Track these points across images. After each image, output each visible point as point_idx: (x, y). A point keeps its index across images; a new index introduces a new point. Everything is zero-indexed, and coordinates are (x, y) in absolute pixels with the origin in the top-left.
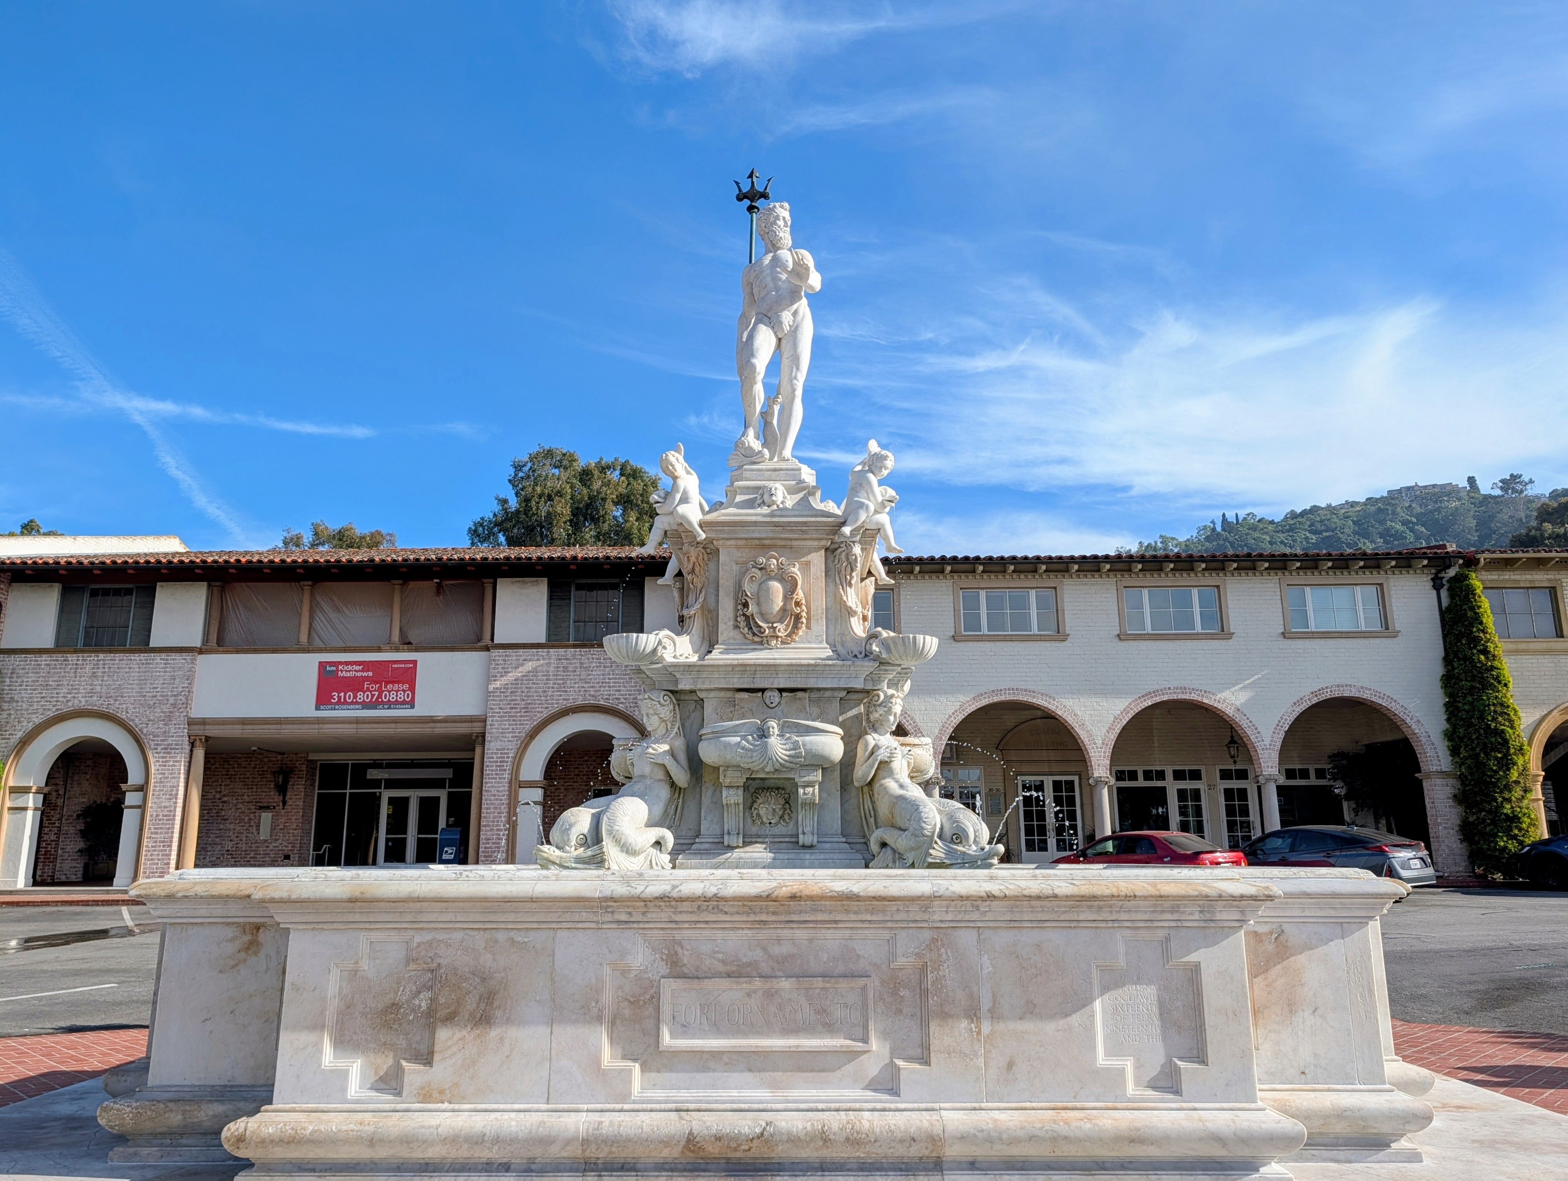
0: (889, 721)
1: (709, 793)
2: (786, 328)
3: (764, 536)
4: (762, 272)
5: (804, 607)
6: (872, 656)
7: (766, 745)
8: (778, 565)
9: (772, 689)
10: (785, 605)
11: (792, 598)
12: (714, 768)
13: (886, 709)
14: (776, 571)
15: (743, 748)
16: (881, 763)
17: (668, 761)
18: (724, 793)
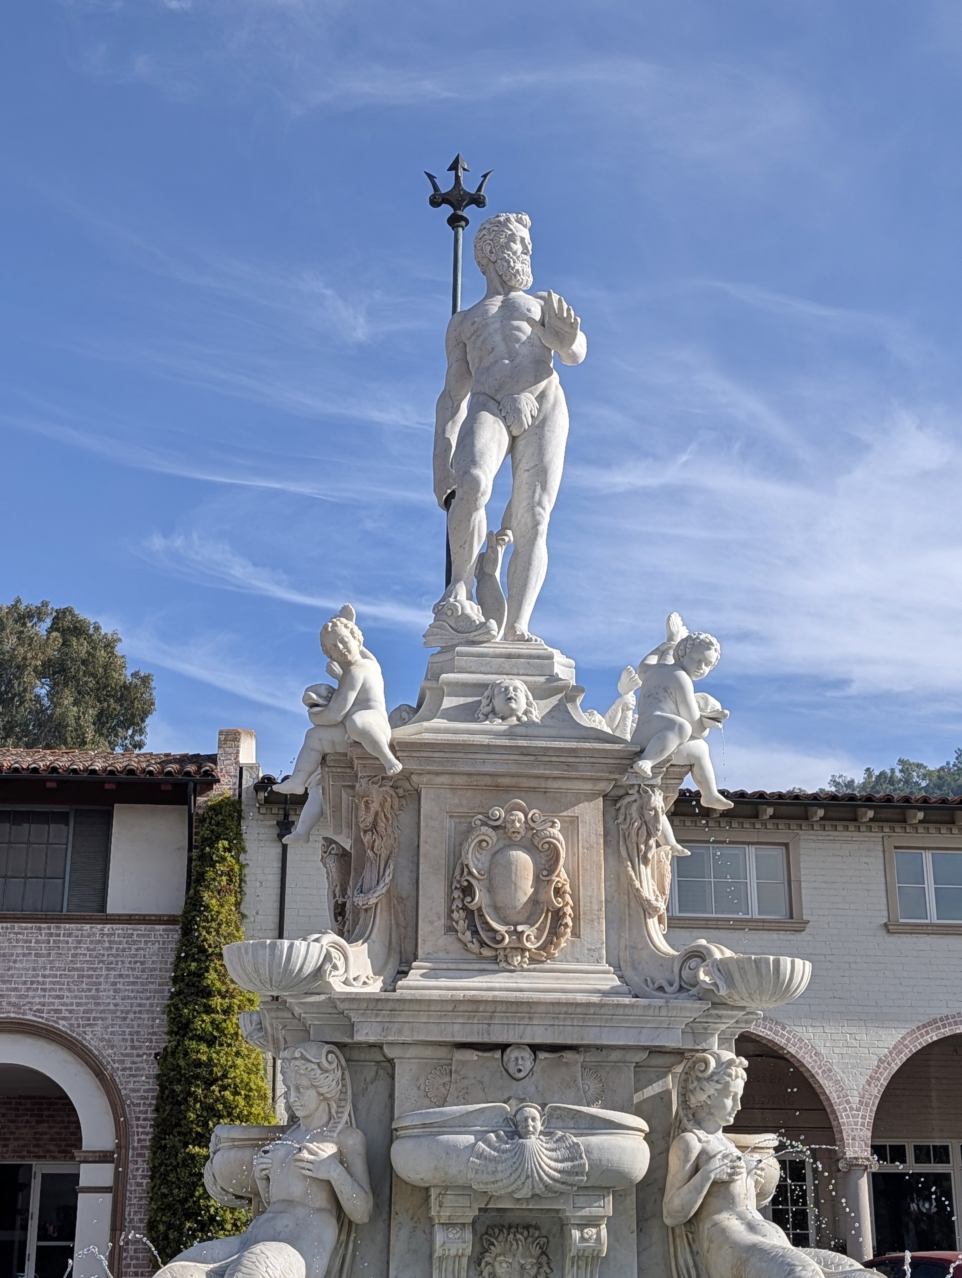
0: (724, 1107)
1: (404, 1234)
2: (527, 420)
3: (502, 769)
4: (486, 325)
5: (568, 898)
6: (694, 991)
7: (520, 1152)
8: (526, 822)
9: (518, 1045)
10: (536, 892)
11: (549, 882)
12: (421, 1188)
13: (719, 1086)
14: (523, 833)
15: (480, 1156)
16: (714, 1183)
17: (337, 1176)
18: (439, 1237)
